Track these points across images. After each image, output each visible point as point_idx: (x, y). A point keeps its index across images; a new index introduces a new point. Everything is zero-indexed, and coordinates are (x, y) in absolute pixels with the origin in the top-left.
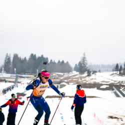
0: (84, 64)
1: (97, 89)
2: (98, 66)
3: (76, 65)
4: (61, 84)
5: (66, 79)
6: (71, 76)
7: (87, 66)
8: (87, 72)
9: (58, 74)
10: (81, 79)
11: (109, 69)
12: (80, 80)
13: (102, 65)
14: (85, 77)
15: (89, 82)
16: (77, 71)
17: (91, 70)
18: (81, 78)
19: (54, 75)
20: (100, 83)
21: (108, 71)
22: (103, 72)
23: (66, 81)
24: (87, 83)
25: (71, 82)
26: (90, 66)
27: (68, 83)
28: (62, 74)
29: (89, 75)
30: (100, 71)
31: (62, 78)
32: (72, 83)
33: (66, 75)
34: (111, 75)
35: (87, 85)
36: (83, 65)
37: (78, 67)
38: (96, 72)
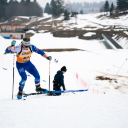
0: (59, 3)
1: (80, 38)
2: (79, 5)
3: (48, 4)
4: (27, 32)
5: (33, 24)
6: (41, 21)
7: (64, 5)
8: (63, 14)
9: (21, 19)
10: (56, 25)
11: (95, 9)
12: (54, 26)
13: (85, 3)
14: (61, 21)
15: (67, 28)
16: (49, 13)
17: (70, 11)
18: (55, 23)
19: (16, 19)
20: (84, 29)
21: (93, 11)
22: (86, 13)
23: (33, 27)
24: (65, 29)
25: (41, 29)
26: (67, 5)
27: (37, 31)
28: (28, 18)
29: (67, 18)
30: (82, 13)
31: (27, 24)
32: (43, 31)
33: (34, 19)
34: (99, 17)
35: (65, 33)
36: (57, 4)
37: (50, 6)
38: (77, 14)
